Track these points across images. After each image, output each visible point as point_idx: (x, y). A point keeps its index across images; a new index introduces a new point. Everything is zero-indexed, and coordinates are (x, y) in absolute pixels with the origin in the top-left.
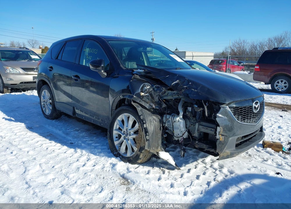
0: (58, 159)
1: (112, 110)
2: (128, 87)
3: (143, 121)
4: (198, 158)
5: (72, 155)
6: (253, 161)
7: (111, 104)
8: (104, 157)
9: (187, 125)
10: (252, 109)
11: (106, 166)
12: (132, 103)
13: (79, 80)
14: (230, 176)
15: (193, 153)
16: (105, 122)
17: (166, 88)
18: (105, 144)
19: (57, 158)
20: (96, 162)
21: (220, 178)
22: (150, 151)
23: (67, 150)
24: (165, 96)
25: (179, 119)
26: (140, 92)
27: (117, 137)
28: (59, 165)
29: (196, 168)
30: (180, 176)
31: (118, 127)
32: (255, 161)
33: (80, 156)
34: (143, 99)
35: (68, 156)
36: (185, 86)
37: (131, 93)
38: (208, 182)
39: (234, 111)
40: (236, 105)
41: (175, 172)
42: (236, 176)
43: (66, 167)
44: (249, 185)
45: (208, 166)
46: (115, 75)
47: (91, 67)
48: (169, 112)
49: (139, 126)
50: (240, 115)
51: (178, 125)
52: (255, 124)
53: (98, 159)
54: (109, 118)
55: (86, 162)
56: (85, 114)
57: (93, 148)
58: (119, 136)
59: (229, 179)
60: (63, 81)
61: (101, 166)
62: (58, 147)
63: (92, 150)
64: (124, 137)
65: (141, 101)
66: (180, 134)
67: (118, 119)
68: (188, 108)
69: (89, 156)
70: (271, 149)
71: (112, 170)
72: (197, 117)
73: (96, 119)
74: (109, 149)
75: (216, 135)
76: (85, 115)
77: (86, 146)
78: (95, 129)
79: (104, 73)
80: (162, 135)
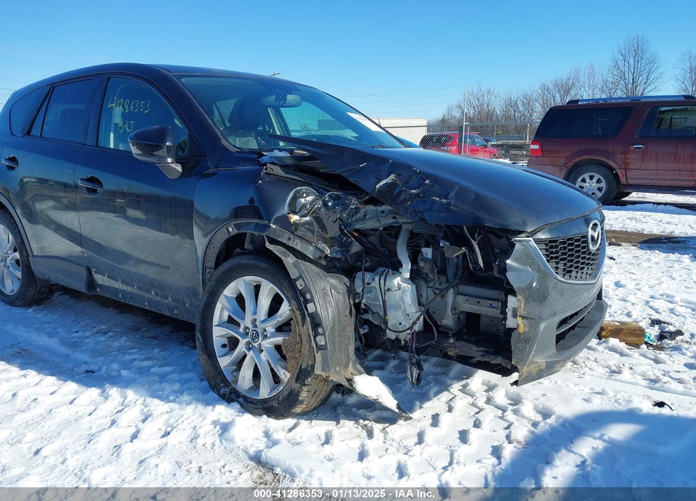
0: (51, 424)
1: (204, 268)
2: (252, 201)
3: (303, 295)
4: (449, 381)
5: (94, 408)
6: (587, 377)
7: (200, 253)
8: (193, 406)
9: (421, 296)
10: (586, 242)
11: (201, 431)
12: (268, 245)
13: (99, 190)
14: (544, 426)
15: (434, 369)
16: (185, 305)
17: (359, 198)
18: (190, 366)
19: (49, 423)
20: (171, 421)
21: (522, 432)
22: (331, 378)
23: (78, 393)
24: (357, 220)
25: (401, 283)
26: (289, 213)
27: (224, 346)
28: (57, 444)
29: (450, 410)
30: (416, 440)
31: (225, 318)
32: (593, 375)
33: (120, 408)
34: (299, 233)
35: (80, 414)
36: (413, 191)
37: (260, 217)
38: (493, 447)
39: (547, 250)
40: (551, 234)
41: (400, 430)
42: (560, 421)
43: (79, 449)
44: (600, 445)
45: (481, 402)
46: (209, 168)
47: (135, 150)
48: (368, 264)
49: (292, 310)
50: (562, 260)
51: (398, 297)
52: (594, 282)
53: (175, 413)
54: (194, 293)
55: (141, 425)
56: (125, 286)
57: (155, 381)
58: (233, 343)
59: (544, 434)
60: (52, 198)
61: (189, 431)
62: (47, 386)
63: (155, 388)
64: (248, 343)
65: (292, 237)
66: (404, 323)
67: (226, 294)
68: (424, 250)
69: (146, 406)
70: (617, 340)
71: (221, 442)
72: (450, 272)
73: (157, 298)
74: (202, 380)
75: (505, 319)
76: (125, 289)
77: (133, 376)
78: (154, 325)
79: (173, 165)
80: (356, 330)
